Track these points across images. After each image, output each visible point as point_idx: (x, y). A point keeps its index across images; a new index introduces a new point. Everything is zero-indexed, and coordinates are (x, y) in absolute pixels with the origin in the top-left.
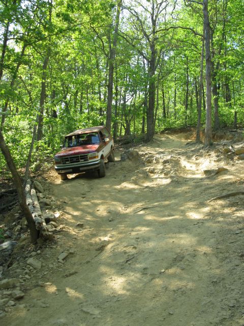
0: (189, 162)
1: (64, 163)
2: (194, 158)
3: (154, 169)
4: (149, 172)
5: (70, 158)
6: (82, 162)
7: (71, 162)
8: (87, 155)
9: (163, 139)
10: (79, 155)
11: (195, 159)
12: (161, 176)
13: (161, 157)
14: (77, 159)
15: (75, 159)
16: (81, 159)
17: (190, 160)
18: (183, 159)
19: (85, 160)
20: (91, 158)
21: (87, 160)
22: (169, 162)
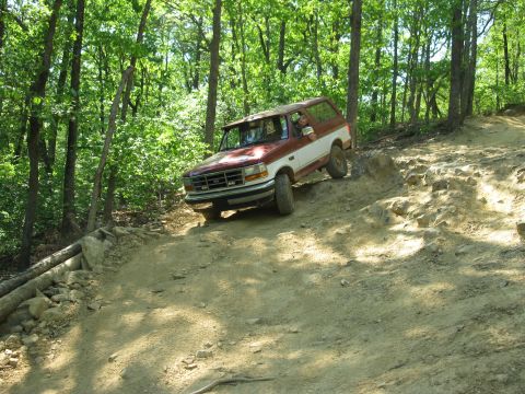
0: (498, 187)
1: (198, 189)
2: (514, 177)
3: (407, 205)
4: (393, 210)
5: (208, 178)
6: (232, 188)
7: (211, 188)
8: (240, 172)
9: (487, 125)
10: (225, 172)
11: (516, 180)
12: (409, 229)
13: (439, 171)
14: (221, 181)
15: (216, 181)
16: (229, 179)
17: (503, 183)
18: (486, 178)
19: (237, 183)
20: (249, 178)
21: (241, 182)
22: (445, 188)
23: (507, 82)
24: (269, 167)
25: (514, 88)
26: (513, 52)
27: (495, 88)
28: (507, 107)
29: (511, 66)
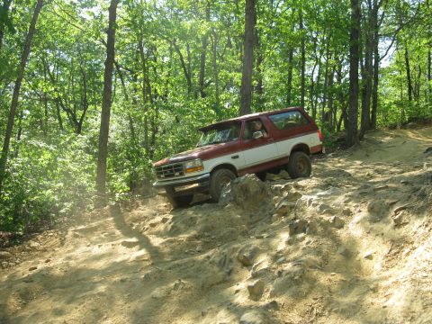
3: (256, 252)
4: (238, 259)
5: (165, 168)
7: (166, 176)
10: (173, 165)
15: (169, 171)
16: (176, 171)
19: (181, 174)
21: (183, 174)
22: (304, 231)
23: (410, 99)
24: (205, 163)
25: (416, 103)
26: (415, 73)
27: (399, 104)
28: (410, 120)
29: (413, 85)
